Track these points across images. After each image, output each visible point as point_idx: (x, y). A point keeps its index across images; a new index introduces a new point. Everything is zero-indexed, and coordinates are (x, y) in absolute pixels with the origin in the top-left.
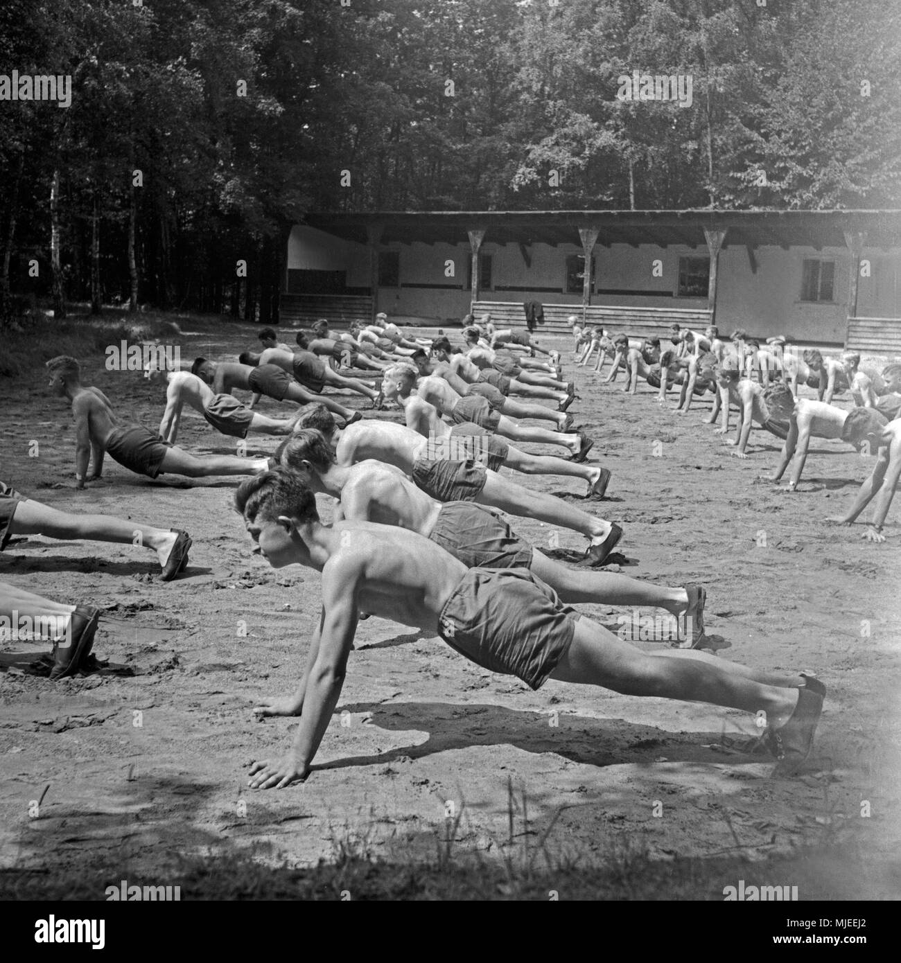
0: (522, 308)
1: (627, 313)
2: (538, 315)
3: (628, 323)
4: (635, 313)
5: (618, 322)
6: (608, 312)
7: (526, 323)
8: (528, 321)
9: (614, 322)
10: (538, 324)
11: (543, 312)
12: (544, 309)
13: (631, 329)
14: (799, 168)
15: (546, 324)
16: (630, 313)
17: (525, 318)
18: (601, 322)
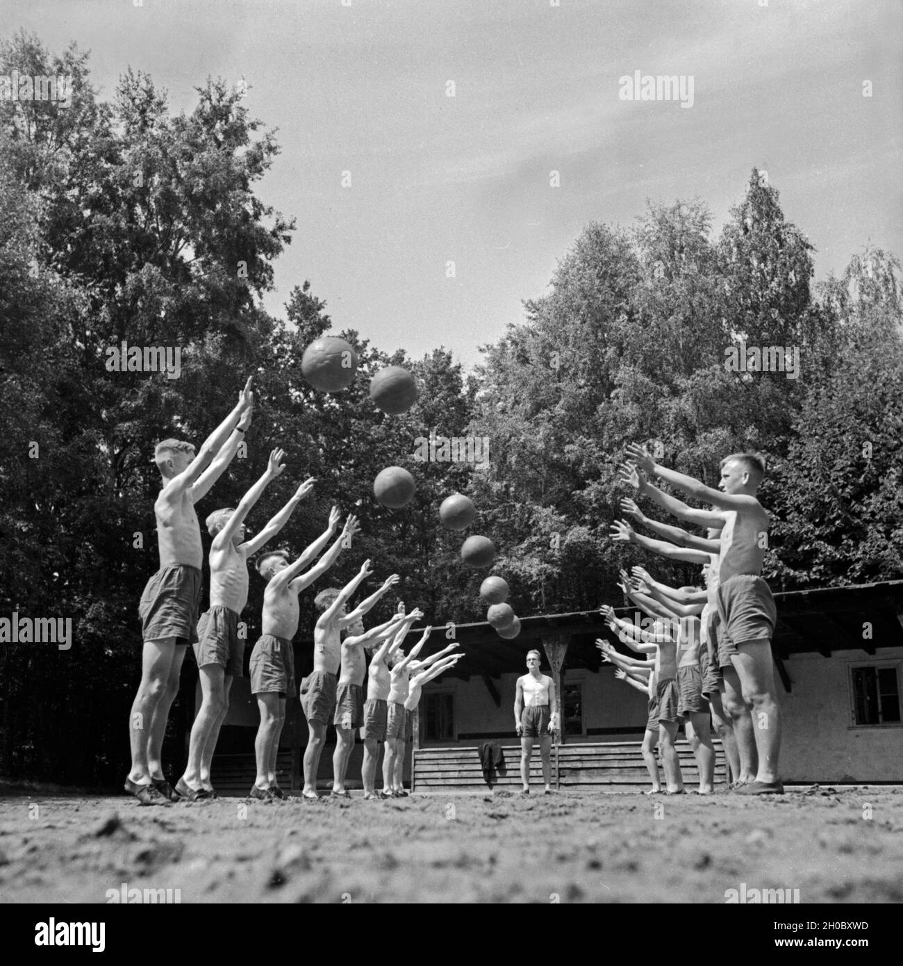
0: (476, 754)
1: (613, 750)
2: (496, 761)
3: (616, 764)
4: (624, 750)
5: (602, 764)
6: (588, 751)
7: (481, 774)
8: (485, 771)
9: (596, 765)
10: (498, 774)
11: (503, 758)
12: (505, 753)
13: (621, 774)
14: (830, 548)
15: (509, 773)
16: (617, 750)
17: (480, 767)
18: (579, 765)
